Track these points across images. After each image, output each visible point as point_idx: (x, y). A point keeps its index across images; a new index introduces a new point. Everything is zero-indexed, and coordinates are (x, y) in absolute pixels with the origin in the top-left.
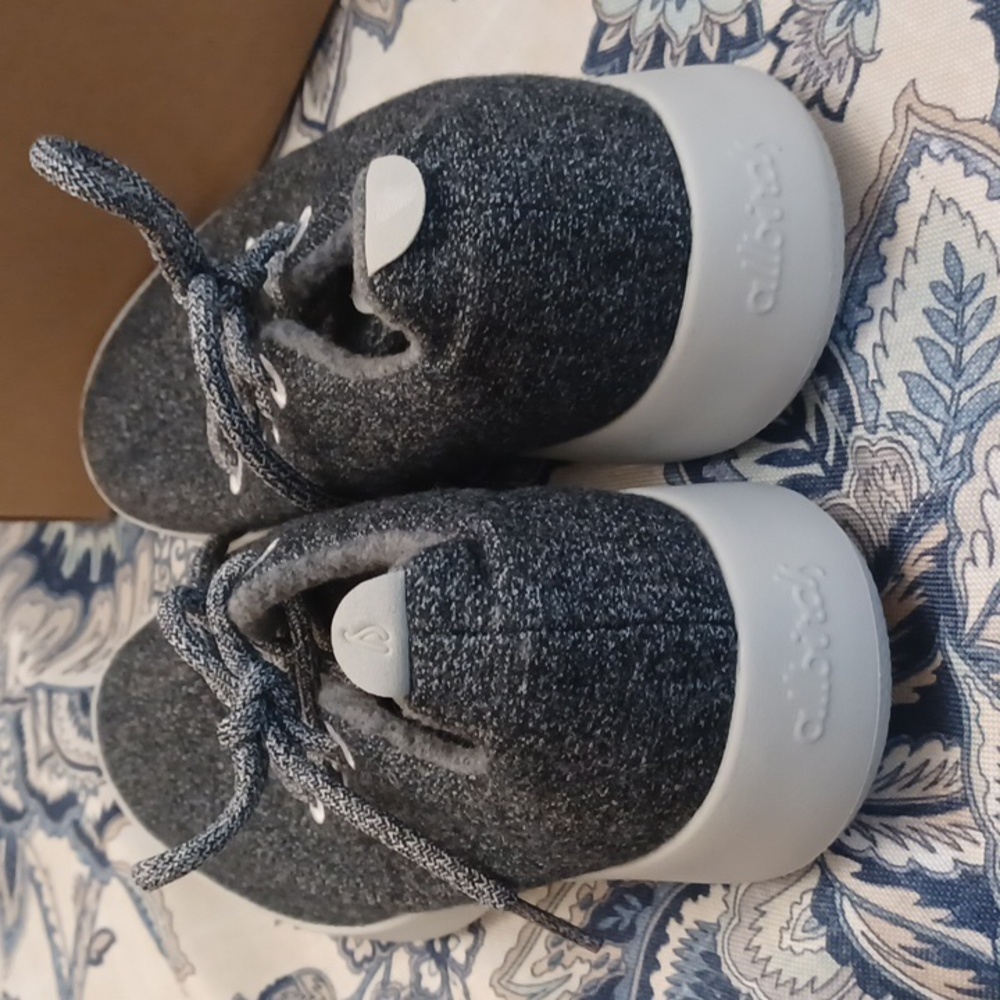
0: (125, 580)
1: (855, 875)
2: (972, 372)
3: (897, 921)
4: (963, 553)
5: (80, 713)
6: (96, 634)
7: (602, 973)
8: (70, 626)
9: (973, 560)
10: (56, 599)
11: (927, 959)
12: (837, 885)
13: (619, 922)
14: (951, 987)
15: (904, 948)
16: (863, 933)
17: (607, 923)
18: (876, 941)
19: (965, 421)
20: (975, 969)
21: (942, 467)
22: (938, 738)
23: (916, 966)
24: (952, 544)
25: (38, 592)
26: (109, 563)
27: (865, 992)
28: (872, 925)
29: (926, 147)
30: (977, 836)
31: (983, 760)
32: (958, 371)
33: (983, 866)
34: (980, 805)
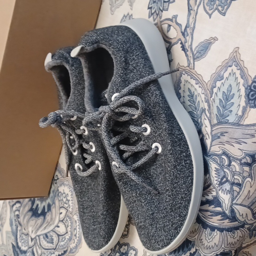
0: (53, 208)
2: (198, 108)
3: (207, 211)
5: (46, 238)
6: (47, 222)
8: (41, 222)
9: (207, 139)
10: (37, 218)
11: (213, 216)
14: (218, 220)
15: (209, 216)
18: (205, 217)
19: (199, 116)
20: (221, 214)
21: (199, 125)
23: (212, 218)
24: (203, 137)
25: (33, 218)
26: (49, 206)
27: (204, 229)
28: (203, 213)
29: (182, 73)
30: (214, 190)
31: (212, 174)
32: (196, 108)
33: (216, 195)
34: (213, 183)
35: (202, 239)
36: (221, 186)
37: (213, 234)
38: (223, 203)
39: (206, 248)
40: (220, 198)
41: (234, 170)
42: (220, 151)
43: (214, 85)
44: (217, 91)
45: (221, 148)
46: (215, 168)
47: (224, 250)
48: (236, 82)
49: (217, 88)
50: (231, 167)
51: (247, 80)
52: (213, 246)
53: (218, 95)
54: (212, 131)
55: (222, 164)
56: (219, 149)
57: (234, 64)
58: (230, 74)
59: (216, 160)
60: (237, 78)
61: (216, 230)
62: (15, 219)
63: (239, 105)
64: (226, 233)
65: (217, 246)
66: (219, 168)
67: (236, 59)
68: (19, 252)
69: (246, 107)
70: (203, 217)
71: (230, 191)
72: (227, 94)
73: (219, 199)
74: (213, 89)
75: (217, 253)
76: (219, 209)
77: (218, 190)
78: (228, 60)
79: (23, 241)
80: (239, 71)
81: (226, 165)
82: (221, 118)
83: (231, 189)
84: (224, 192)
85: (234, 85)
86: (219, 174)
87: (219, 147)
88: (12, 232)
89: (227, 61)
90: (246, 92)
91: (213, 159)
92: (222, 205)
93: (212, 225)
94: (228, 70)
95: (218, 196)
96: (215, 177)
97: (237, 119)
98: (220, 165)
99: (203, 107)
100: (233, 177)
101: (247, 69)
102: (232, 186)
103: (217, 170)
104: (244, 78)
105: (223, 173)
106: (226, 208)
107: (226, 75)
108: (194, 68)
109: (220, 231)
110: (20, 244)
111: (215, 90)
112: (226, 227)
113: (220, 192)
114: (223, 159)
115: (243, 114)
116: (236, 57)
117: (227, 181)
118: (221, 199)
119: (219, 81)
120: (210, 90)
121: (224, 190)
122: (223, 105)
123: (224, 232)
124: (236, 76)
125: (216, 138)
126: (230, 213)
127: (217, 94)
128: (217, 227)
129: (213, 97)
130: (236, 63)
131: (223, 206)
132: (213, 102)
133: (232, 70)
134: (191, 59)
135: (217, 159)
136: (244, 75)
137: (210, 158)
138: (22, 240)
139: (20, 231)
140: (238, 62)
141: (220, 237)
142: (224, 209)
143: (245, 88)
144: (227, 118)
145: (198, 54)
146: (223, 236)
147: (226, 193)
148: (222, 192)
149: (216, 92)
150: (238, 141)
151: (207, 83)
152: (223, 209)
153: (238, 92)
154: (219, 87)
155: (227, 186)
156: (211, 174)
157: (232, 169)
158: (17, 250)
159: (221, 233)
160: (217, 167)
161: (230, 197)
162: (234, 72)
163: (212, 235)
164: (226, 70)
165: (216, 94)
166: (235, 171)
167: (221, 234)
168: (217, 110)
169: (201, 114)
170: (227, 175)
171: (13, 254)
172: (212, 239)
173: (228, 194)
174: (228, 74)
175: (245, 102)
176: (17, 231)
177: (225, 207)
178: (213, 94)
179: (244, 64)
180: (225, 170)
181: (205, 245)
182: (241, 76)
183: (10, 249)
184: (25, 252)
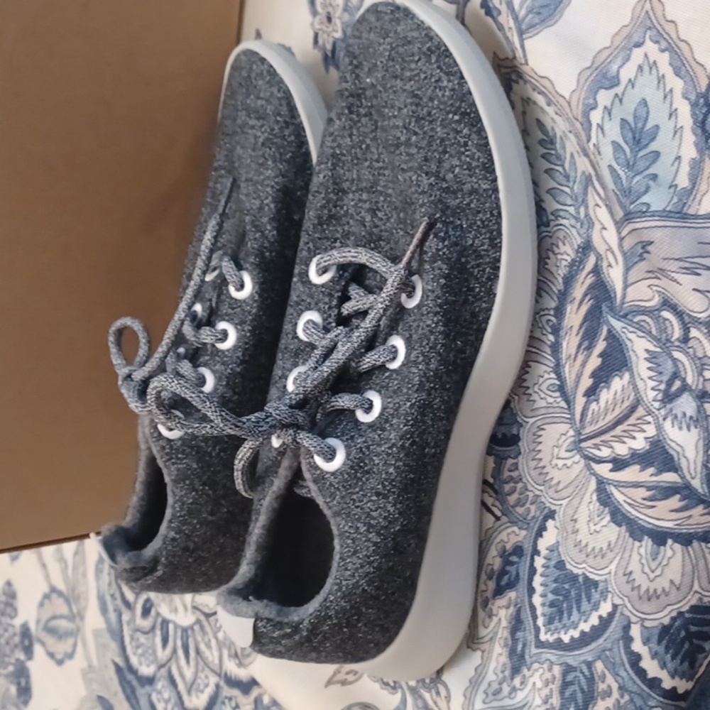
1: (612, 470)
2: (572, 174)
3: (636, 485)
4: (605, 264)
7: (512, 610)
9: (610, 266)
11: (656, 500)
12: (605, 481)
13: (511, 576)
14: (672, 511)
15: (644, 499)
16: (625, 501)
17: (505, 579)
18: (632, 502)
19: (580, 200)
20: (678, 493)
21: (582, 227)
22: (617, 375)
23: (653, 507)
24: (599, 262)
27: (634, 540)
28: (627, 494)
30: (649, 419)
31: (640, 370)
32: (567, 177)
33: (657, 435)
34: (645, 399)
35: (631, 573)
36: (669, 406)
37: (662, 554)
38: (681, 457)
39: (645, 596)
40: (669, 442)
41: (700, 354)
42: (654, 296)
43: (591, 101)
44: (603, 118)
45: (655, 288)
46: (647, 351)
47: (700, 599)
48: (661, 90)
49: (600, 109)
50: (691, 343)
51: (692, 80)
52: (667, 590)
53: (606, 132)
54: (621, 239)
55: (664, 335)
56: (647, 293)
57: (647, 36)
58: (640, 68)
59: (646, 325)
60: (663, 76)
61: (670, 542)
62: (112, 592)
63: (678, 158)
64: (701, 546)
65: (678, 589)
66: (658, 350)
67: (654, 21)
68: (135, 683)
69: (702, 161)
70: (630, 504)
71: (697, 420)
72: (636, 127)
73: (667, 447)
74: (589, 115)
75: (681, 607)
76: (670, 477)
77: (661, 419)
78: (630, 27)
79: (140, 651)
80: (667, 54)
81: (678, 339)
82: (628, 202)
83: (699, 412)
84: (681, 423)
85: (655, 100)
86: (660, 369)
87: (649, 286)
88: (110, 630)
89: (627, 31)
90: (693, 115)
91: (637, 323)
92: (679, 464)
93: (655, 528)
94: (633, 57)
95: (661, 438)
96: (650, 378)
97: (675, 200)
98: (658, 340)
99: (584, 169)
100: (700, 374)
101: (688, 44)
102: (702, 403)
103: (652, 357)
104: (683, 73)
105: (670, 363)
106: (692, 472)
107: (627, 73)
108: (526, 60)
109: (682, 544)
110: (134, 660)
111: (596, 117)
112: (699, 530)
113: (667, 425)
114: (667, 322)
115: (695, 183)
116: (651, 13)
117: (685, 388)
118: (673, 445)
119: (606, 89)
120: (579, 117)
121: (680, 415)
122: (628, 161)
123: (695, 544)
124: (658, 71)
125: (635, 260)
126: (704, 486)
127: (602, 129)
128: (673, 531)
129: (594, 140)
130: (654, 32)
131: (681, 467)
132: (597, 153)
133: (646, 55)
134: (513, 35)
135: (648, 323)
136: (684, 65)
137: (627, 321)
138: (138, 647)
139: (129, 623)
140: (660, 29)
141: (683, 561)
142: (685, 477)
143: (690, 103)
144: (645, 199)
145: (530, 16)
146: (692, 555)
147: (684, 427)
148: (673, 423)
149: (600, 122)
150: (687, 265)
151: (567, 98)
152: (683, 477)
153: (670, 118)
154: (609, 105)
155: (686, 404)
156: (635, 369)
157: (695, 352)
158: (130, 677)
159: (684, 548)
160: (652, 348)
161: (699, 435)
162: (651, 61)
163: (660, 558)
164: (627, 59)
165: (601, 127)
166: (705, 356)
167: (685, 551)
168: (612, 176)
169: (585, 193)
170: (682, 369)
171: (119, 690)
172: (660, 569)
173: (692, 428)
174: (635, 68)
175: (696, 144)
176: (121, 626)
177: (688, 468)
178: (590, 130)
179: (677, 32)
180: (677, 355)
181: (643, 588)
182: (674, 69)
183: (111, 679)
184: (150, 681)
